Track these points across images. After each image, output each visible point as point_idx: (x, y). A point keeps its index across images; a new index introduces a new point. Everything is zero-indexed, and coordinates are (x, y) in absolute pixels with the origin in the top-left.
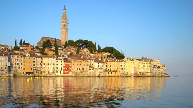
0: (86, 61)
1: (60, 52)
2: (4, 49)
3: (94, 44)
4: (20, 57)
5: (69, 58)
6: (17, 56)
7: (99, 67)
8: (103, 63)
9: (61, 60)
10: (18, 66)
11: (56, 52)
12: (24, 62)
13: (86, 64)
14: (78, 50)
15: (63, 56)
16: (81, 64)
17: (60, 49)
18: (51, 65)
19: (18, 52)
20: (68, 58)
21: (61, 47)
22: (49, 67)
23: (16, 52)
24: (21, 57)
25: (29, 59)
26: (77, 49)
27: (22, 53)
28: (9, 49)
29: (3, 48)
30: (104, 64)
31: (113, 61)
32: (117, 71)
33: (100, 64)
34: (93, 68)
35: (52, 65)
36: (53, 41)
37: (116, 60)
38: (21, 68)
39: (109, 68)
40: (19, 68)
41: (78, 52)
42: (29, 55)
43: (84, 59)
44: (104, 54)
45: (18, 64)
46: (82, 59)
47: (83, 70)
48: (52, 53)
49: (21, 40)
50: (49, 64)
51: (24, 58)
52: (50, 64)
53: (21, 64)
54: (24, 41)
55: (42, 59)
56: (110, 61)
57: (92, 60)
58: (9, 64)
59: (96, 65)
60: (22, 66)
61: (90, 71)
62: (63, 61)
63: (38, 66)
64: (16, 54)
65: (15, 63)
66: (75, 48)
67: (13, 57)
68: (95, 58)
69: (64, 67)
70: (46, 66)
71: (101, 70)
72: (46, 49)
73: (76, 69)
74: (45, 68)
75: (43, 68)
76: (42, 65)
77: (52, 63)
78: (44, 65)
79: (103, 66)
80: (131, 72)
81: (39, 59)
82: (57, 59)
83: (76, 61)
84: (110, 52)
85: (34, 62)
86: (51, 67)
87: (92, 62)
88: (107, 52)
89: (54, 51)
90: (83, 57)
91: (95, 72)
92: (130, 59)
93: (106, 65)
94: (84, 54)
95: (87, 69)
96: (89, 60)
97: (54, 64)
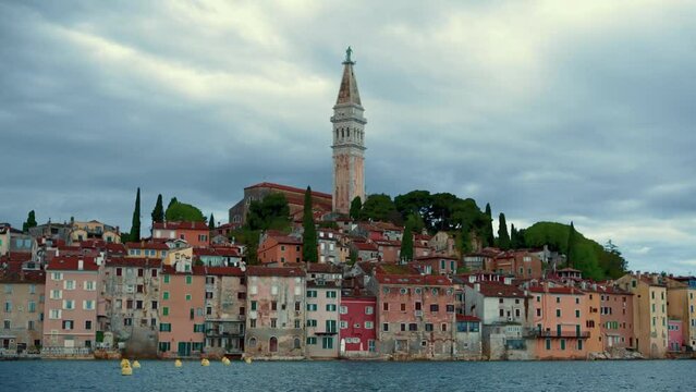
0: (442, 292)
1: (330, 250)
2: (85, 238)
3: (483, 211)
4: (148, 273)
5: (367, 279)
6: (136, 271)
7: (504, 319)
8: (522, 301)
9: (330, 285)
10: (138, 315)
11: (309, 252)
12: (166, 296)
13: (442, 302)
14: (407, 239)
15: (338, 269)
16: (418, 306)
17: (326, 238)
18: (284, 307)
19: (142, 254)
20: (361, 276)
21: (329, 226)
22: (274, 321)
23: (133, 254)
24: (154, 274)
25: (189, 282)
26: (401, 236)
27: (158, 255)
28: (105, 238)
29: (80, 237)
30: (526, 305)
31: (566, 291)
32: (587, 337)
33: (509, 304)
34: (477, 320)
35: (291, 308)
36: (295, 201)
37: (584, 284)
38: (154, 321)
39: (551, 324)
40: (144, 322)
41: (407, 248)
42: (187, 267)
43: (432, 280)
44: (527, 259)
45: (140, 304)
46: (426, 280)
47: (428, 334)
48: (286, 255)
49: (160, 197)
50: (274, 307)
51: (167, 281)
52: (279, 306)
53: (155, 305)
54: (174, 200)
55: (244, 282)
56: (552, 291)
57: (472, 285)
58: (103, 306)
59: (491, 309)
60: (155, 316)
61: (461, 336)
62: (338, 293)
63: (225, 317)
64: (132, 263)
65: (125, 300)
66: (397, 231)
67: (119, 273)
68: (487, 276)
69: (343, 317)
70: (260, 314)
71: (514, 332)
72: (265, 239)
73: (394, 328)
74: (258, 325)
75: (248, 324)
76: (243, 311)
77: (291, 300)
78: (254, 308)
79: (522, 311)
80: (653, 340)
81: (231, 283)
82: (310, 284)
83: (395, 291)
84: (554, 248)
85: (209, 296)
86: (285, 318)
87: (473, 293)
88: (541, 248)
89: (298, 245)
90: (428, 271)
91: (485, 339)
92: (648, 279)
93: (534, 305)
94: (437, 258)
95: (448, 328)
96: (457, 287)
97: (297, 306)
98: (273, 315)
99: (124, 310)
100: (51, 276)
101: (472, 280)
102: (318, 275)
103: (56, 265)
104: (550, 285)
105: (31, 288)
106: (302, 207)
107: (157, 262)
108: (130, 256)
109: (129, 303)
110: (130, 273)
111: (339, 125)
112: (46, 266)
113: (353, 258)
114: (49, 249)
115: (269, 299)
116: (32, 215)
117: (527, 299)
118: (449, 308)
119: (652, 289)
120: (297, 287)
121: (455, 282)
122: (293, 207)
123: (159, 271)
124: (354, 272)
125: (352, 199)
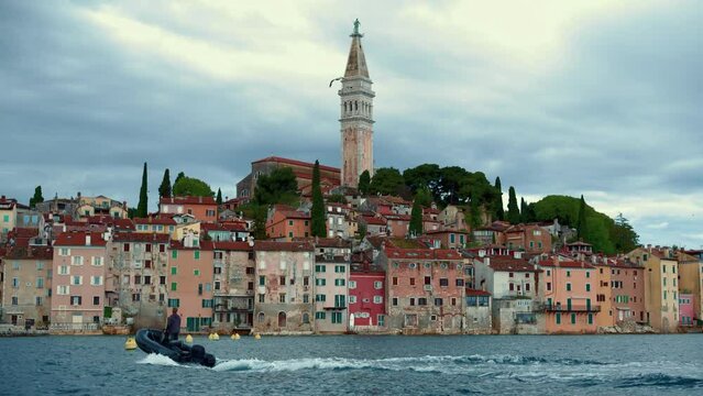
0: (452, 267)
1: (338, 225)
2: (92, 214)
3: (493, 184)
4: (156, 248)
5: (376, 253)
6: (144, 246)
7: (514, 293)
8: (532, 275)
9: (339, 259)
10: (146, 290)
11: (317, 226)
12: (174, 271)
13: (452, 276)
14: (416, 213)
15: (347, 244)
16: (428, 281)
17: (335, 212)
18: (292, 282)
19: (150, 230)
20: (370, 250)
21: (337, 200)
22: (282, 296)
23: (141, 229)
24: (162, 249)
25: (197, 257)
26: (410, 210)
27: (160, 230)
28: (112, 213)
29: (87, 212)
30: (537, 279)
31: (576, 265)
32: (598, 310)
33: (519, 278)
34: (487, 294)
35: (299, 283)
36: (303, 175)
37: (594, 258)
38: (162, 296)
39: (560, 297)
40: (152, 297)
41: (416, 222)
42: (195, 242)
43: (442, 254)
44: (538, 233)
45: (148, 279)
46: (434, 255)
47: (438, 309)
48: (295, 229)
49: (167, 171)
50: (283, 282)
51: (175, 256)
52: (287, 281)
53: (163, 280)
55: (252, 257)
56: (563, 265)
57: (481, 260)
58: (111, 282)
59: (500, 283)
60: (163, 291)
61: (470, 310)
62: (347, 267)
63: (233, 292)
64: (140, 238)
65: (133, 275)
66: (407, 205)
67: (127, 248)
68: (497, 250)
69: (352, 292)
70: (269, 289)
71: (524, 307)
72: (273, 214)
73: (404, 303)
74: (267, 300)
75: (257, 298)
76: (251, 286)
77: (299, 276)
78: (262, 283)
79: (532, 285)
80: (664, 314)
81: (239, 258)
82: (319, 259)
83: (404, 265)
84: (564, 222)
85: (217, 271)
86: (294, 293)
87: (483, 267)
88: (550, 222)
89: (306, 220)
90: (437, 245)
91: (495, 313)
92: (659, 252)
93: (543, 279)
94: (447, 232)
95: (458, 302)
96: (466, 261)
97: (306, 281)
98: (281, 290)
99: (132, 285)
100: (59, 251)
101: (482, 254)
102: (326, 250)
103: (64, 240)
104: (560, 259)
105: (38, 264)
106: (310, 181)
107: (164, 238)
108: (138, 231)
109: (137, 278)
110: (138, 249)
111: (347, 98)
112: (53, 242)
113: (362, 232)
114: (56, 224)
115: (278, 273)
116: (38, 190)
117: (537, 273)
118: (459, 283)
119: (663, 263)
120: (306, 261)
121: (464, 257)
122: (301, 181)
123: (166, 246)
124: (364, 246)
125: (360, 173)
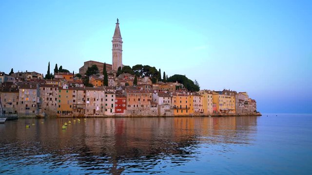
0: (146, 95)
1: (112, 82)
2: (32, 78)
3: (158, 70)
4: (54, 89)
5: (123, 91)
6: (50, 88)
7: (165, 103)
8: (170, 98)
9: (112, 93)
10: (51, 102)
11: (105, 82)
12: (60, 96)
13: (146, 99)
14: (136, 79)
15: (115, 88)
16: (139, 100)
17: (111, 78)
18: (98, 100)
19: (51, 83)
21: (111, 74)
22: (95, 104)
24: (56, 89)
25: (67, 92)
26: (134, 78)
27: (57, 83)
28: (38, 77)
29: (30, 77)
30: (171, 99)
31: (183, 95)
32: (189, 109)
33: (166, 99)
34: (157, 104)
35: (100, 100)
36: (101, 67)
37: (188, 93)
38: (56, 104)
39: (178, 105)
40: (53, 104)
41: (135, 82)
42: (67, 87)
43: (143, 92)
44: (172, 85)
45: (51, 99)
46: (141, 92)
47: (142, 108)
48: (99, 83)
49: (56, 65)
50: (95, 100)
51: (60, 92)
52: (96, 100)
53: (56, 99)
54: (61, 67)
55: (85, 92)
56: (179, 95)
57: (155, 93)
58: (38, 100)
59: (161, 100)
60: (56, 103)
61: (152, 109)
62: (114, 95)
63: (79, 103)
64: (48, 86)
65: (46, 97)
66: (132, 76)
67: (44, 89)
68: (160, 91)
69: (116, 103)
70: (90, 102)
71: (168, 108)
72: (91, 78)
73: (132, 106)
74: (90, 105)
75: (86, 105)
76: (85, 101)
77: (100, 98)
78: (88, 100)
79: (170, 101)
80: (208, 110)
81: (81, 92)
82: (106, 93)
83: (132, 95)
84: (179, 82)
85: (74, 96)
86: (98, 103)
87: (156, 96)
88: (175, 82)
89: (101, 81)
90: (142, 89)
91: (159, 109)
92: (207, 91)
93: (173, 99)
94: (144, 85)
95: (148, 106)
96: (151, 94)
97: (102, 100)
98: (95, 102)
99: (46, 101)
100: (20, 90)
101: (155, 91)
102: (108, 90)
103: (23, 87)
104: (178, 93)
105: (13, 94)
106: (103, 68)
107: (57, 86)
108: (47, 84)
109: (48, 99)
110: (48, 90)
111: (114, 43)
112: (19, 87)
113: (119, 85)
114: (19, 81)
115: (93, 97)
116: (12, 70)
117: (171, 97)
118: (148, 100)
119: (208, 95)
120: (101, 94)
121: (150, 92)
122: (99, 68)
123: (57, 88)
124: (120, 89)
125: (118, 66)
